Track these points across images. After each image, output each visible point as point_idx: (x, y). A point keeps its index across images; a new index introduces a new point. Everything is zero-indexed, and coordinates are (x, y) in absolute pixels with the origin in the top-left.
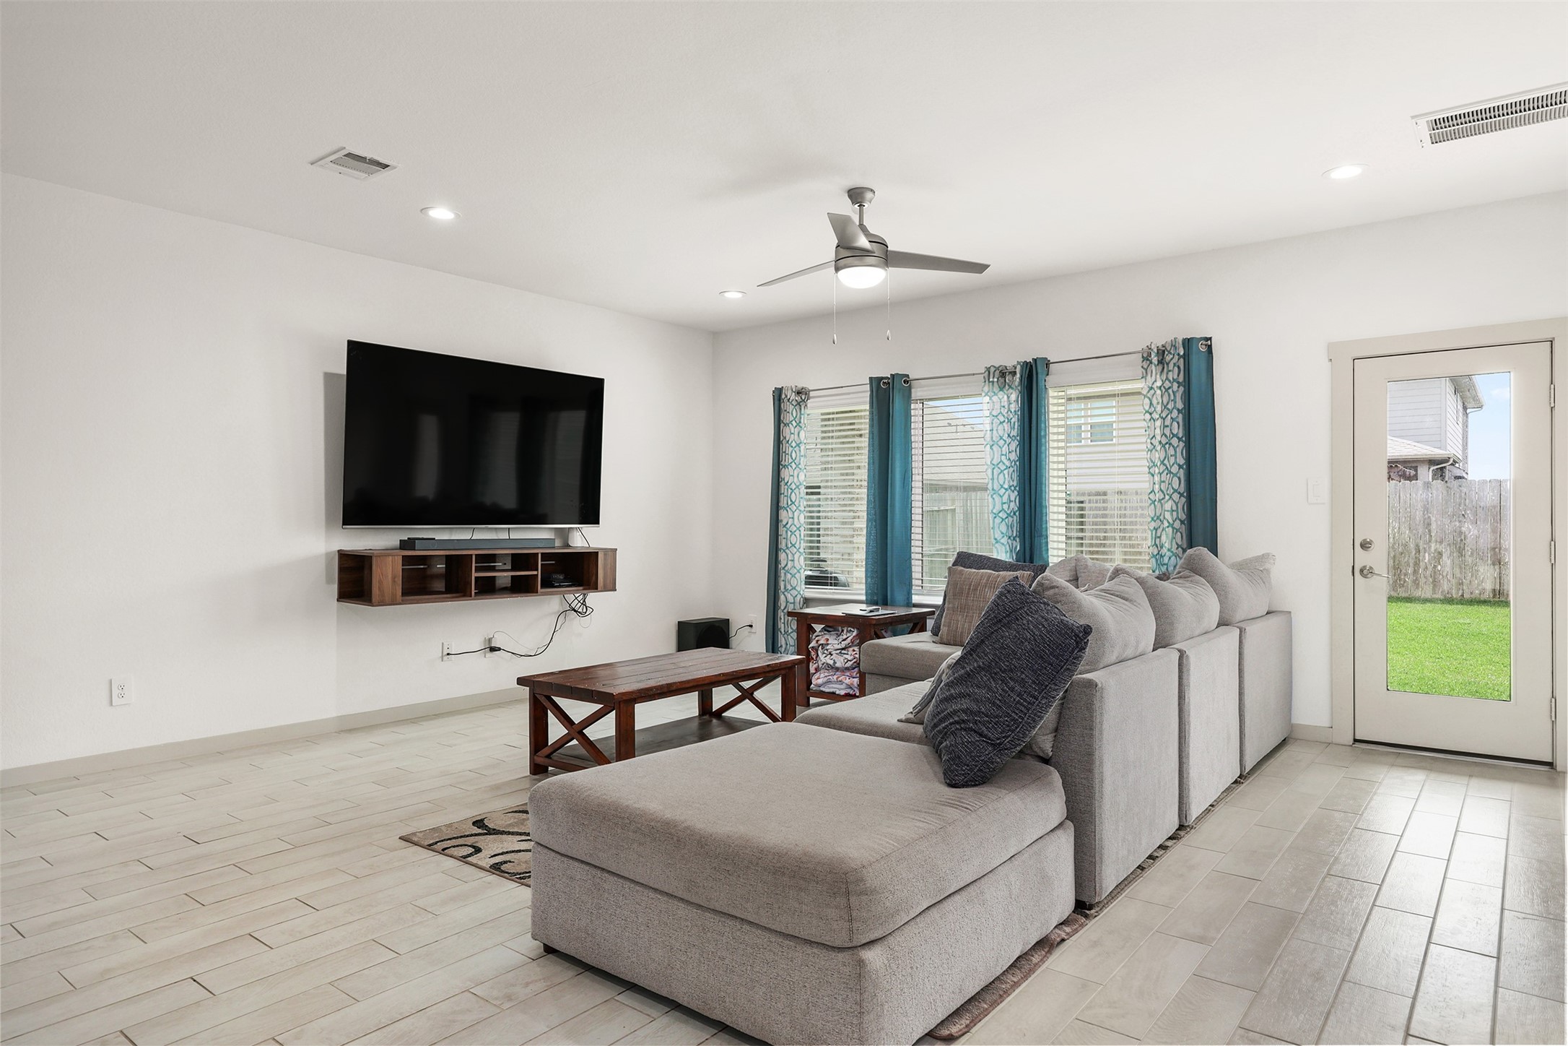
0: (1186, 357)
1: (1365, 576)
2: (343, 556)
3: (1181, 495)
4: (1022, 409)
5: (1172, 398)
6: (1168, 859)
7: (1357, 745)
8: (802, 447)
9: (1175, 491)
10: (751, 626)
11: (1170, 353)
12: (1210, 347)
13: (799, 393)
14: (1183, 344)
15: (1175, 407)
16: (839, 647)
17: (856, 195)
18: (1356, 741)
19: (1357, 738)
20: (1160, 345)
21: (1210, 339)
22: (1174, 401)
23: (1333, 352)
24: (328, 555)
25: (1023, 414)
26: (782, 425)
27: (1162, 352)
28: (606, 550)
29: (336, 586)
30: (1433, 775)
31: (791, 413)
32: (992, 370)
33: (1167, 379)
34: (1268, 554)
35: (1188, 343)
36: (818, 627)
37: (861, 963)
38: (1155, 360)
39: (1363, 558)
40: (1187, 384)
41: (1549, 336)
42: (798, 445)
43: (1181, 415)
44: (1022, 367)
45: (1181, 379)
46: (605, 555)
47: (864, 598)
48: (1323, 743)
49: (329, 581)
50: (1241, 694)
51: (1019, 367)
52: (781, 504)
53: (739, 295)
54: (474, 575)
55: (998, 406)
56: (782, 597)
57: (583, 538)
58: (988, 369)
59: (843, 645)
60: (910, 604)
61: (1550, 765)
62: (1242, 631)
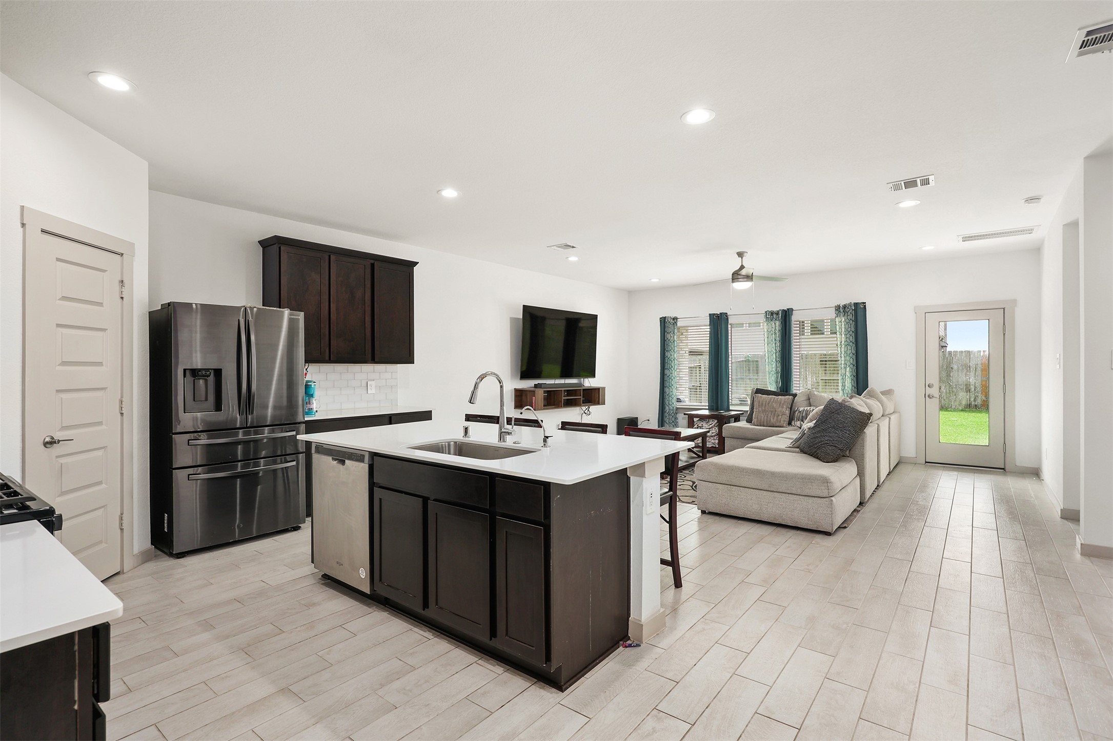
0: (856, 310)
1: (930, 398)
2: (516, 390)
3: (854, 365)
4: (782, 329)
5: (850, 326)
6: (876, 494)
7: (927, 464)
8: (676, 343)
9: (851, 364)
10: (649, 420)
11: (848, 308)
12: (865, 306)
13: (674, 319)
14: (854, 305)
15: (851, 330)
16: (709, 427)
17: (740, 255)
18: (926, 462)
19: (927, 461)
20: (843, 304)
21: (865, 303)
22: (851, 327)
23: (916, 309)
24: (511, 390)
25: (783, 331)
26: (666, 333)
27: (845, 307)
28: (601, 387)
29: (513, 403)
30: (960, 473)
31: (670, 328)
32: (768, 312)
33: (848, 318)
34: (891, 389)
35: (856, 304)
36: (695, 419)
37: (832, 500)
38: (842, 311)
39: (929, 391)
40: (856, 321)
41: (1003, 307)
42: (673, 342)
43: (854, 334)
44: (782, 312)
45: (853, 319)
46: (602, 390)
47: (707, 407)
48: (914, 463)
49: (512, 401)
50: (889, 442)
51: (780, 312)
52: (666, 367)
53: (658, 280)
54: (563, 398)
55: (770, 327)
56: (667, 408)
57: (589, 383)
58: (766, 312)
59: (710, 426)
60: (729, 410)
61: (1003, 469)
62: (890, 418)
